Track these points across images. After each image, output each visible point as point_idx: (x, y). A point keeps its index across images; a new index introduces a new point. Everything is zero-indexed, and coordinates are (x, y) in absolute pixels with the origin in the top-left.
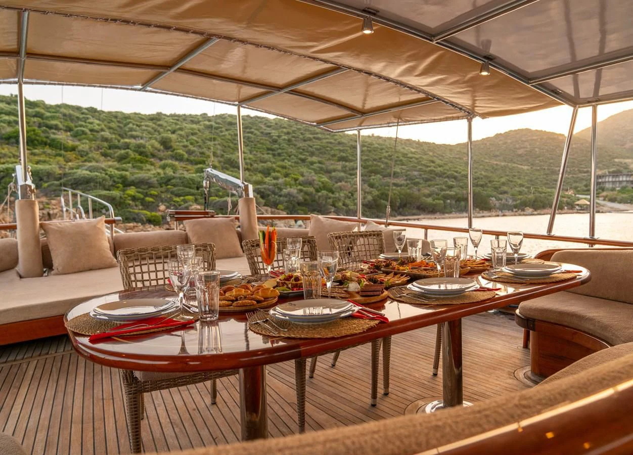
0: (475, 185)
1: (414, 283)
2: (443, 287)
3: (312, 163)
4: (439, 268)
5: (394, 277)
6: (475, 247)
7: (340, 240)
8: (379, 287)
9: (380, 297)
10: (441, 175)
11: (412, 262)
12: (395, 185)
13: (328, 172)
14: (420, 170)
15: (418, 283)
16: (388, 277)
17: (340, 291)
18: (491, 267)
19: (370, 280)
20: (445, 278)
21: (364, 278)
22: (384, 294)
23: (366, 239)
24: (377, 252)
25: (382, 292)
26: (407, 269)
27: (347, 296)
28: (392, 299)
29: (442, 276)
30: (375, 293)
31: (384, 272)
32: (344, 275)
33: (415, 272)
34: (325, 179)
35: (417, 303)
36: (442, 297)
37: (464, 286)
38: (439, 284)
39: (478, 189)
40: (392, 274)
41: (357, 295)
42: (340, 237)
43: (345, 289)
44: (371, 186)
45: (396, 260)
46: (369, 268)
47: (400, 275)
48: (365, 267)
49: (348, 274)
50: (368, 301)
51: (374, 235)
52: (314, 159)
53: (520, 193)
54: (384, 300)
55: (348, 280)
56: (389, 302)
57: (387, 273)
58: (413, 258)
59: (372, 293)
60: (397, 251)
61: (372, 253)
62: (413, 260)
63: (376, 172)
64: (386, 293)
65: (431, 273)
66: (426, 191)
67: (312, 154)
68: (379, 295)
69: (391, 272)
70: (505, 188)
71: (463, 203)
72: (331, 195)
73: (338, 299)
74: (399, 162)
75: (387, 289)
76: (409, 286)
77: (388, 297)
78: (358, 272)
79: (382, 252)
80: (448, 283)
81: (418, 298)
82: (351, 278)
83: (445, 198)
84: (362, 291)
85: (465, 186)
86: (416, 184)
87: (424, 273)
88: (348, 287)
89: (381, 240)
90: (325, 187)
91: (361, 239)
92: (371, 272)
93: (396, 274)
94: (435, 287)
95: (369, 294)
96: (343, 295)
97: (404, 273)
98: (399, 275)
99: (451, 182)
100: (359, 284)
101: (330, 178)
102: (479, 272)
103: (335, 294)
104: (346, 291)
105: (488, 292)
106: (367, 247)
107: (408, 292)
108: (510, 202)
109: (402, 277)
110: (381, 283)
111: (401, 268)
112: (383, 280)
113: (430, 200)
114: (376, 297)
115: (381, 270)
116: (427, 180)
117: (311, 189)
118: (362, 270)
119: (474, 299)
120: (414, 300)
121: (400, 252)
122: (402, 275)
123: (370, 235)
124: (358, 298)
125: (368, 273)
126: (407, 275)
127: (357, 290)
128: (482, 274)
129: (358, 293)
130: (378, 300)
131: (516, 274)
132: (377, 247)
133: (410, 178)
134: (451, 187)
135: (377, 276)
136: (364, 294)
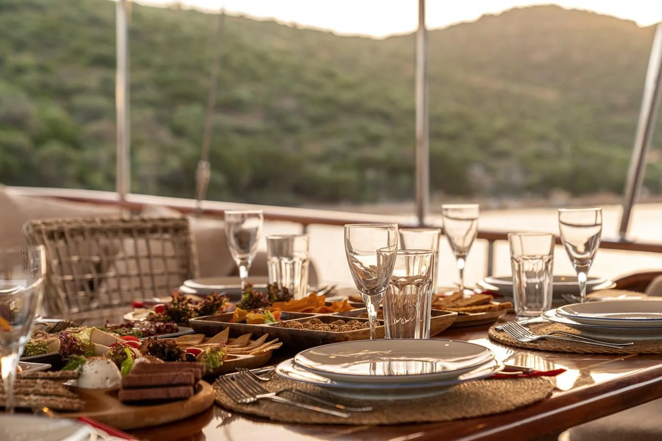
0: (434, 135)
1: (300, 358)
2: (381, 369)
3: (20, 70)
4: (372, 312)
5: (228, 343)
6: (458, 257)
7: (61, 243)
8: (186, 374)
9: (188, 404)
10: (352, 109)
11: (280, 300)
12: (242, 132)
13: (63, 94)
14: (301, 96)
15: (310, 357)
16: (211, 345)
17: (51, 387)
18: (512, 313)
19: (154, 350)
20: (389, 343)
21: (135, 346)
22: (202, 394)
23: (141, 242)
24: (175, 279)
25: (197, 389)
26: (268, 319)
27: (76, 403)
28: (230, 410)
29: (380, 335)
30: (173, 392)
31: (199, 329)
32: (66, 341)
33: (295, 324)
34: (55, 111)
35: (315, 419)
36: (391, 398)
37: (452, 365)
38: (373, 359)
39: (442, 146)
40: (224, 335)
41: (110, 400)
42: (62, 235)
43: (70, 383)
44: (179, 132)
45: (233, 297)
46: (152, 319)
47: (249, 335)
48: (140, 317)
49: (84, 335)
50: (149, 420)
51: (165, 230)
52: (27, 59)
53: (540, 156)
54: (203, 416)
55: (80, 353)
56: (216, 421)
57: (208, 332)
58: (285, 290)
59: (160, 393)
60: (235, 272)
61: (160, 281)
62: (286, 295)
63: (189, 98)
64: (208, 391)
65: (346, 329)
66: (315, 148)
67: (20, 46)
68: (184, 399)
69: (221, 329)
70: (503, 144)
71: (404, 181)
72: (73, 154)
73: (41, 414)
74: (246, 74)
75: (210, 378)
76: (284, 367)
77: (217, 404)
78: (114, 329)
79: (187, 275)
80: (397, 354)
81: (315, 404)
82: (92, 347)
83: (363, 165)
84: (126, 387)
85: (410, 138)
86: (291, 130)
87: (323, 329)
88: (78, 377)
89: (186, 245)
90: (55, 133)
91: (129, 243)
92: (159, 331)
93: (234, 334)
94: (362, 369)
95: (151, 394)
96: (60, 403)
97: (263, 331)
98: (246, 338)
99: (376, 127)
100: (119, 366)
101: (71, 110)
102: (480, 326)
103: (33, 400)
104: (72, 389)
105: (529, 382)
106: (144, 263)
107: (279, 387)
108: (517, 178)
109: (254, 343)
110: (191, 359)
111: (251, 315)
112: (197, 352)
113: (324, 171)
114: (175, 406)
115: (188, 324)
116: (316, 121)
117: (19, 139)
118: (129, 325)
119: (491, 402)
120: (300, 410)
121: (243, 273)
122: (254, 337)
123: (154, 230)
124: (114, 409)
125: (147, 334)
126: (273, 334)
127: (109, 385)
128: (491, 331)
129: (113, 393)
130: (184, 414)
131: (588, 328)
132: (173, 265)
133: (276, 116)
134: (375, 140)
135: (179, 342)
136: (135, 395)
